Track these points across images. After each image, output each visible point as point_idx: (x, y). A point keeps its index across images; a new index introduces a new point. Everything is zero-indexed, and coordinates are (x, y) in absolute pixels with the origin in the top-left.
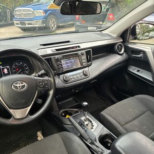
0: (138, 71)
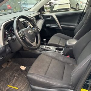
0: (51, 25)
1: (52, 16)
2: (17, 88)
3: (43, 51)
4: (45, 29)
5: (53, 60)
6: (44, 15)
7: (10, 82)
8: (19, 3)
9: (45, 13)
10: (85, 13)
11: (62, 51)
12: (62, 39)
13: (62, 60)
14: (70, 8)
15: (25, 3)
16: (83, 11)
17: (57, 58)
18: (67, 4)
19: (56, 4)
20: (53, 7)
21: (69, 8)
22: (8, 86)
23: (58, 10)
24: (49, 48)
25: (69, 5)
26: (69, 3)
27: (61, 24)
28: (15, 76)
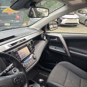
4: (48, 52)
14: (79, 23)
18: (76, 19)
19: (64, 18)
20: (62, 21)
21: (77, 23)
23: (66, 23)
25: (78, 20)
26: (78, 18)
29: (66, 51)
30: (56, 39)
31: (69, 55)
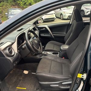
1: (45, 27)
2: (25, 89)
3: (42, 56)
5: (53, 62)
6: (39, 26)
7: (17, 85)
8: (6, 13)
9: (38, 25)
10: (71, 24)
11: (58, 55)
12: (55, 45)
13: (59, 61)
14: (55, 18)
15: (12, 13)
16: (69, 23)
17: (55, 60)
21: (54, 18)
22: (17, 88)
24: (47, 53)
25: (54, 15)
26: (54, 13)
27: (53, 34)
28: (20, 80)
29: (51, 35)
30: (44, 29)
31: (53, 37)
